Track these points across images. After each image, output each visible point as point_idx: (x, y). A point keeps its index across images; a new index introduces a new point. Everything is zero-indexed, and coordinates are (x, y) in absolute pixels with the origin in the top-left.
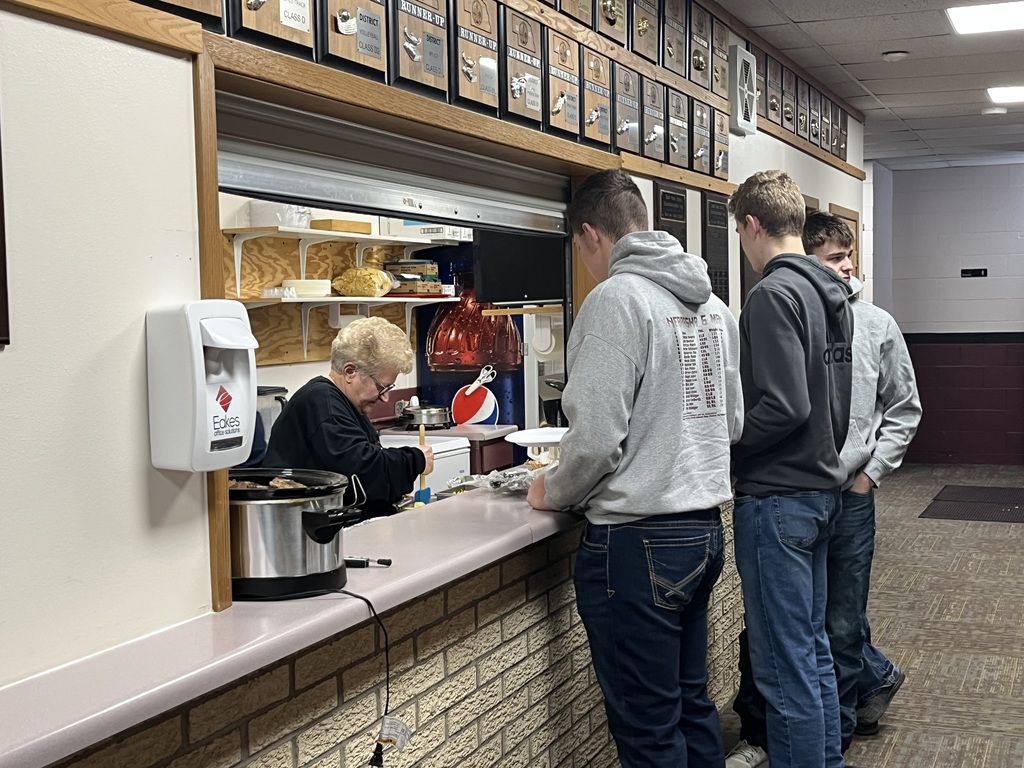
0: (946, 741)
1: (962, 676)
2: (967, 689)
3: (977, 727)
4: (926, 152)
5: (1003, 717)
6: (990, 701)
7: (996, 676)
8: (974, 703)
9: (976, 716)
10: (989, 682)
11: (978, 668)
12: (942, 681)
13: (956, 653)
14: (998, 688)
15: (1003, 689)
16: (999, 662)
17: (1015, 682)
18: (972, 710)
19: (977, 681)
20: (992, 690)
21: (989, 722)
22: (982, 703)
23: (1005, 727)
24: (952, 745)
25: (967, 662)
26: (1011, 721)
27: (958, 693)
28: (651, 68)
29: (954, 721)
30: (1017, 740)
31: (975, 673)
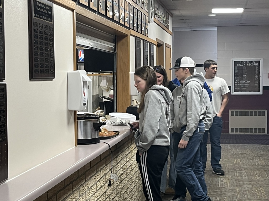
0: (215, 198)
1: (214, 183)
2: (217, 186)
3: (222, 195)
4: (187, 26)
5: (228, 192)
6: (224, 188)
7: (223, 182)
8: (219, 189)
9: (221, 192)
10: (222, 184)
11: (218, 181)
12: (209, 184)
13: (210, 178)
14: (225, 185)
15: (226, 185)
16: (223, 179)
17: (229, 184)
18: (219, 190)
19: (219, 184)
20: (223, 186)
21: (225, 193)
22: (222, 189)
23: (229, 194)
24: (217, 199)
25: (214, 180)
26: (231, 192)
27: (214, 187)
28: (135, 5)
29: (215, 193)
30: (234, 197)
31: (217, 182)
